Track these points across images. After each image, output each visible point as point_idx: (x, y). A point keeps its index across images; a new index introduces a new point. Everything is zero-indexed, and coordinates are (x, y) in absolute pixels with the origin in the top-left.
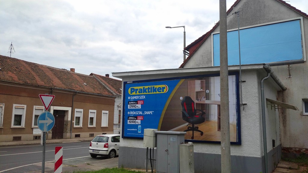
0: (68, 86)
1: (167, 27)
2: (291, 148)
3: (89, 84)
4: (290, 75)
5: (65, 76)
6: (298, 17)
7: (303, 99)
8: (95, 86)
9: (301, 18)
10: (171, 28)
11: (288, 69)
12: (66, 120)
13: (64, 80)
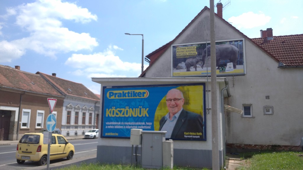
0: (15, 85)
1: (126, 34)
2: (233, 144)
3: (37, 83)
4: (234, 85)
5: (11, 74)
6: (240, 38)
7: (243, 104)
8: (43, 86)
9: (243, 39)
10: (130, 34)
11: (233, 80)
12: (13, 121)
13: (10, 78)
